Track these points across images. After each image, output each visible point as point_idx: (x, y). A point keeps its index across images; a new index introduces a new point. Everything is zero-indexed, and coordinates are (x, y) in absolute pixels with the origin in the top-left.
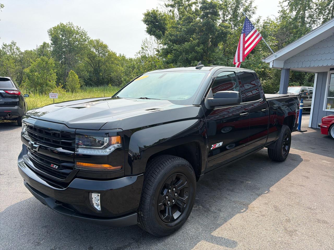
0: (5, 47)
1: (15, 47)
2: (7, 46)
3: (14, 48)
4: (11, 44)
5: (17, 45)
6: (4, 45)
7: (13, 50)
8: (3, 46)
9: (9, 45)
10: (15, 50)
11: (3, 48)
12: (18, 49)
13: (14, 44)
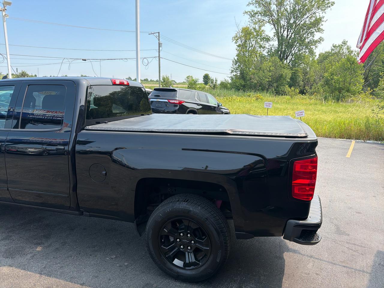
0: (334, 49)
1: (346, 47)
2: (336, 47)
3: (344, 48)
4: (341, 43)
5: (348, 44)
6: (333, 46)
7: (343, 50)
8: (333, 48)
9: (339, 46)
10: (344, 50)
11: (332, 50)
12: (348, 48)
13: (345, 43)
